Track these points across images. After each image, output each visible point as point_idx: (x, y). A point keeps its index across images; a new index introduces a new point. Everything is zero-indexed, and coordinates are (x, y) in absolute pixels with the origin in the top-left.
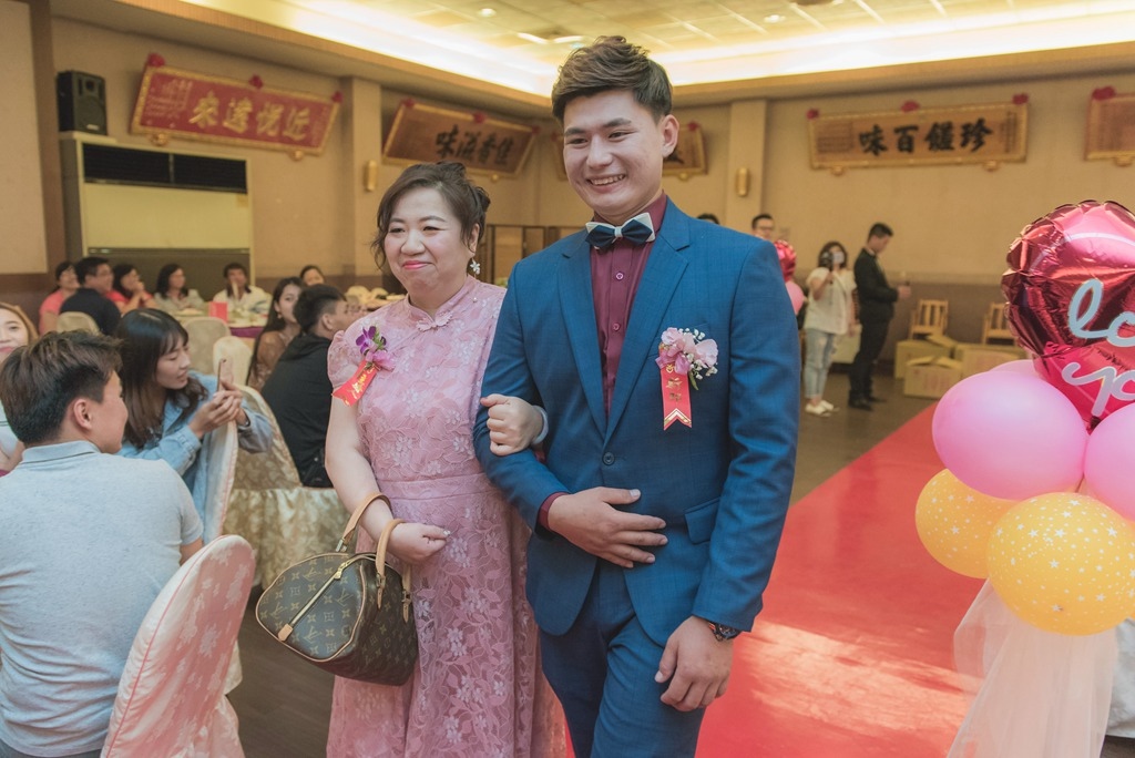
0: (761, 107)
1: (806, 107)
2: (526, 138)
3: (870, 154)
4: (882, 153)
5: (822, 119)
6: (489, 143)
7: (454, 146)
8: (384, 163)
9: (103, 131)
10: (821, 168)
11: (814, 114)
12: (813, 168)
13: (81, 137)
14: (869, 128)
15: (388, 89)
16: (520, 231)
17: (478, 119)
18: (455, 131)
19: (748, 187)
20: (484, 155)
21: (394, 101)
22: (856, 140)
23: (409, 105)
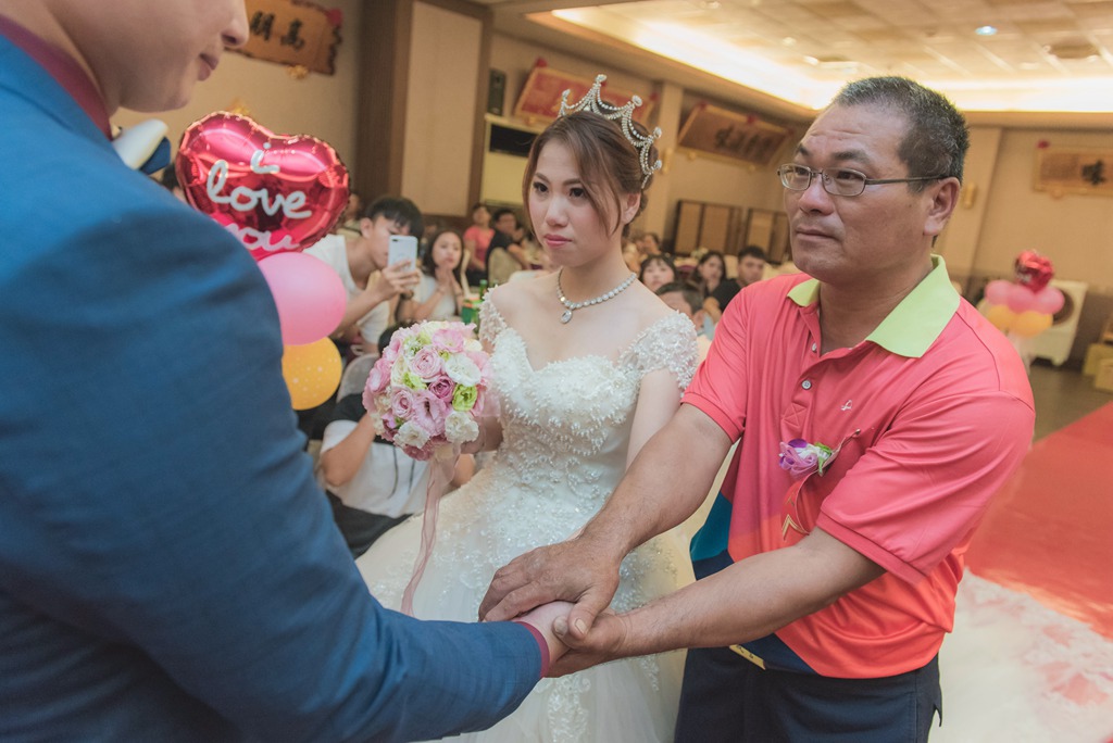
0: (995, 135)
1: (1038, 138)
2: (781, 138)
3: (1089, 184)
4: (1101, 185)
5: (1050, 151)
6: (754, 141)
7: (728, 142)
8: (676, 151)
9: (500, 114)
10: (1042, 191)
11: (1044, 145)
12: (1035, 190)
13: (491, 118)
14: (1092, 161)
15: (689, 92)
16: (771, 217)
17: (750, 121)
18: (731, 129)
19: (974, 199)
20: (748, 150)
21: (692, 102)
22: (1079, 171)
23: (703, 106)
